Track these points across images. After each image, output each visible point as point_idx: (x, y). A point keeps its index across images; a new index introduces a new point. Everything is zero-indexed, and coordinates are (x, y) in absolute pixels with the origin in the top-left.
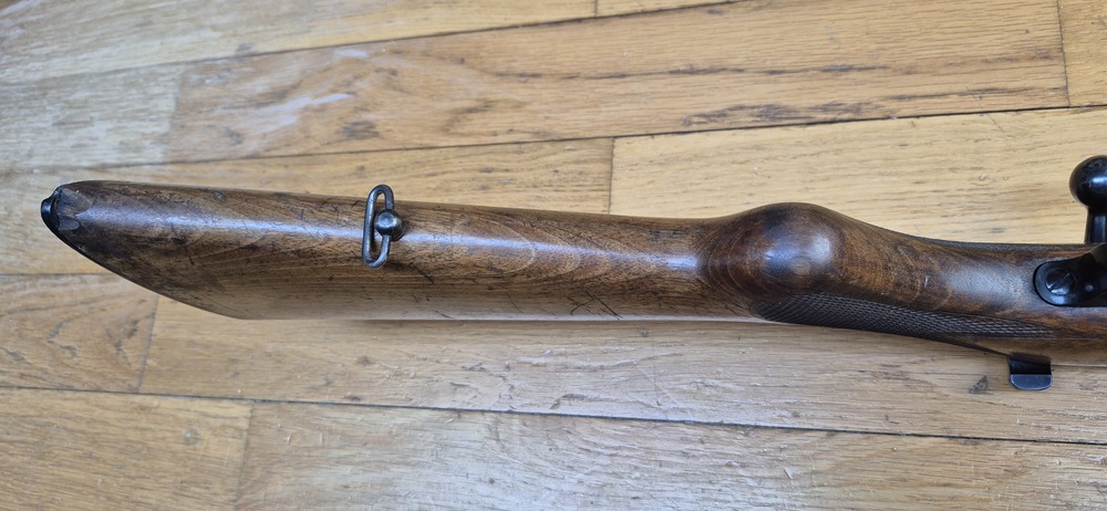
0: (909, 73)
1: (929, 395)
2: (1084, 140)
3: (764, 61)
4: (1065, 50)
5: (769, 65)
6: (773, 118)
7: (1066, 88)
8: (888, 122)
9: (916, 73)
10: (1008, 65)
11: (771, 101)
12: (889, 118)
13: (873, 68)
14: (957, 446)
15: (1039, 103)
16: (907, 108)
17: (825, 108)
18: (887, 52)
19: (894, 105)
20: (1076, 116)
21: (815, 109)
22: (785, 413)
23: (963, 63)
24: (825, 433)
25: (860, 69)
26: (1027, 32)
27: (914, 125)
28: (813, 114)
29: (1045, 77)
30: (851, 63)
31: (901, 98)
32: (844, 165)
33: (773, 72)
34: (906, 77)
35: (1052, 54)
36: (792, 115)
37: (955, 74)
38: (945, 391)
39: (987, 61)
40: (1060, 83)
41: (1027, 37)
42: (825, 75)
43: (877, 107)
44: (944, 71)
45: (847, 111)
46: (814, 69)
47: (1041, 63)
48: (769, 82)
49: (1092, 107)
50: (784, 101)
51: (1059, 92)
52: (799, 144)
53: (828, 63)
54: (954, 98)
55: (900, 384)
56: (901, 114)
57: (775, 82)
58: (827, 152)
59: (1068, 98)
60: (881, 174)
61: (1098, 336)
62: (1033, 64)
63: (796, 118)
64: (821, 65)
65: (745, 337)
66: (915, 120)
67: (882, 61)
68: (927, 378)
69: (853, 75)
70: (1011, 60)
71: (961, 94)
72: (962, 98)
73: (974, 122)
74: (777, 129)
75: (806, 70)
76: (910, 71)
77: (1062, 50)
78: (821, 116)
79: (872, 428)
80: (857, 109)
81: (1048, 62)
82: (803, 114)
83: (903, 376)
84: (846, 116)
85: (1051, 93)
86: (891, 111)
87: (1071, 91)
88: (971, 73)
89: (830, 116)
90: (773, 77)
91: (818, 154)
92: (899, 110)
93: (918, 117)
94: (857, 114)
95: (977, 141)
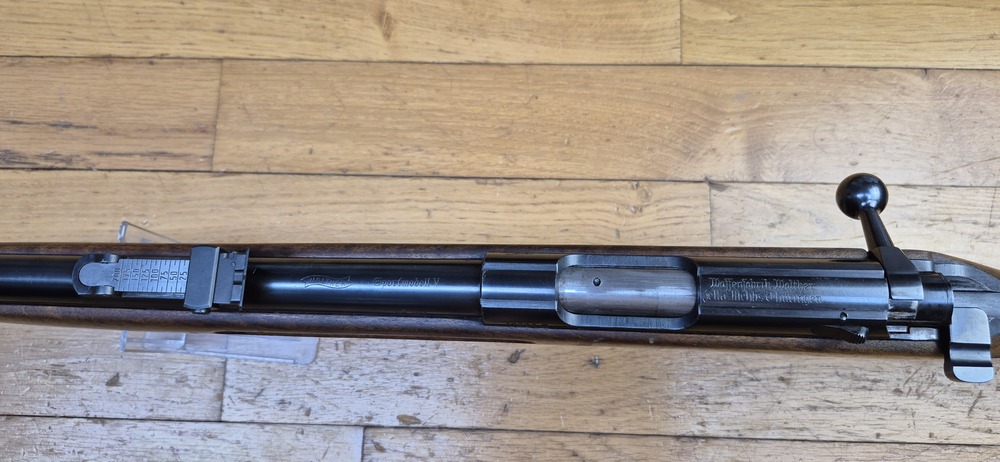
0: (109, 134)
1: (82, 387)
2: (215, 198)
3: (9, 112)
4: (218, 127)
5: (12, 116)
6: (8, 162)
7: (211, 157)
8: (89, 173)
9: (116, 134)
10: (178, 135)
11: (9, 147)
12: (90, 169)
13: (86, 127)
14: (91, 424)
15: (191, 167)
16: (104, 163)
17: (47, 157)
18: (98, 115)
19: (94, 159)
20: (214, 179)
21: (39, 157)
23: (148, 130)
25: (77, 127)
26: (196, 109)
27: (106, 177)
28: (37, 161)
29: (199, 147)
30: (71, 120)
31: (101, 154)
32: (53, 205)
33: (14, 122)
34: (108, 137)
35: (208, 130)
36: (23, 160)
37: (141, 138)
39: (164, 131)
40: (207, 152)
41: (194, 114)
42: (52, 129)
43: (83, 160)
44: (134, 135)
45: (62, 161)
46: (44, 123)
47: (200, 135)
48: (9, 130)
49: (227, 173)
50: (18, 148)
51: (207, 159)
52: (23, 186)
53: (54, 119)
54: (138, 157)
55: (64, 379)
56: (99, 167)
57: (14, 131)
58: (42, 193)
59: (211, 165)
60: (77, 215)
62: (194, 135)
63: (25, 163)
64: (50, 120)
66: (108, 173)
67: (94, 122)
69: (72, 131)
70: (180, 131)
71: (142, 155)
72: (142, 158)
73: (147, 178)
74: (9, 171)
75: (38, 123)
76: (111, 133)
77: (215, 126)
78: (43, 163)
80: (69, 160)
81: (204, 135)
82: (30, 161)
84: (60, 165)
85: (202, 160)
86: (93, 165)
87: (215, 159)
88: (152, 138)
89: (49, 164)
90: (13, 127)
91: (35, 195)
92: (98, 163)
93: (110, 170)
94: (67, 164)
95: (145, 193)
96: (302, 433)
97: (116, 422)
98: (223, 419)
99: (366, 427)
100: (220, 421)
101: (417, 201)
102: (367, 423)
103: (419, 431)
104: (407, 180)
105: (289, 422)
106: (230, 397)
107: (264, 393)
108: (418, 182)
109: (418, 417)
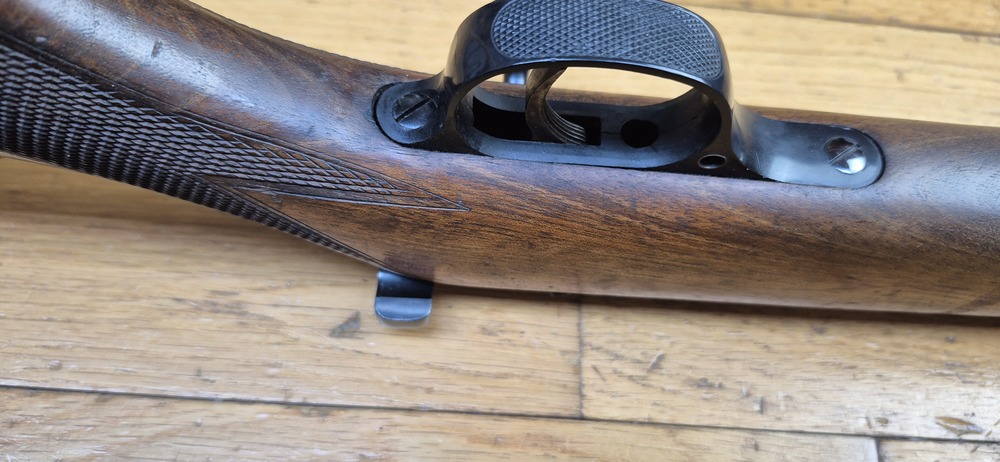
1: (273, 338)
14: (293, 419)
22: (37, 363)
24: (95, 397)
38: (294, 334)
55: (231, 320)
61: (465, 203)
65: (9, 240)
68: (272, 312)
79: (172, 389)
83: (237, 310)
96: (756, 447)
97: (352, 413)
98: (587, 413)
99: (880, 439)
100: (582, 418)
101: (875, 56)
102: (880, 429)
103: (983, 448)
104: (852, 26)
105: (725, 423)
106: (595, 369)
107: (664, 364)
108: (869, 29)
109: (972, 420)
